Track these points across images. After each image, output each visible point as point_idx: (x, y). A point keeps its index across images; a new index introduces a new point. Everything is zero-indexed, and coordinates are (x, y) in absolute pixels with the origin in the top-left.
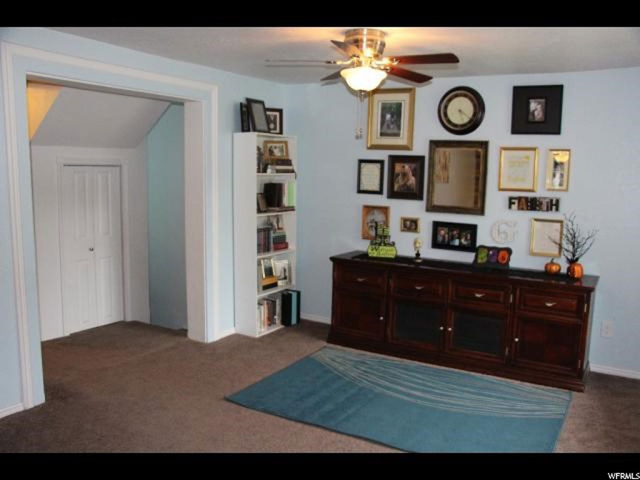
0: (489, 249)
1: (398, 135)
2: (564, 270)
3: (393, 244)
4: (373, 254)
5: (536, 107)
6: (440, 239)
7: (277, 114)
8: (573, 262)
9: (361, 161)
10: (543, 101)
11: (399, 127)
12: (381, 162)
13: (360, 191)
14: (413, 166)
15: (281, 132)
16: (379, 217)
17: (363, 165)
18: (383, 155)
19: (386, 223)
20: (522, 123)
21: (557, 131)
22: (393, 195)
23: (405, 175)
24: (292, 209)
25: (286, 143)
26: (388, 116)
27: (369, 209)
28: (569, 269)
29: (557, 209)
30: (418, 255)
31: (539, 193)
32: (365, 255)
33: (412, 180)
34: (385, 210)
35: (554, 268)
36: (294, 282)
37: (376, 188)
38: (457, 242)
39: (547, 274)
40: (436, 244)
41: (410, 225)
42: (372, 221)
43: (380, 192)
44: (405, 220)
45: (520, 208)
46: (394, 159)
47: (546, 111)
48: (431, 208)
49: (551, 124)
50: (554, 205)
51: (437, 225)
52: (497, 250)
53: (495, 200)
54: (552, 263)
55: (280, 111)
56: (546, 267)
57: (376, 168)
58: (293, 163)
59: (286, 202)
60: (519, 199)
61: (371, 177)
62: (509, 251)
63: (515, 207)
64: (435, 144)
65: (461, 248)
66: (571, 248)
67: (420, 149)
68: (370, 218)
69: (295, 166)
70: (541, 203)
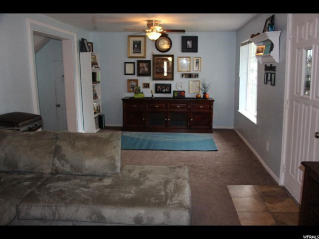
0: (178, 91)
1: (140, 53)
2: (202, 97)
3: (142, 93)
4: (136, 97)
5: (189, 43)
6: (158, 90)
7: (91, 44)
8: (205, 94)
9: (125, 63)
10: (191, 41)
11: (140, 50)
12: (134, 63)
13: (125, 74)
14: (147, 64)
15: (92, 51)
16: (134, 84)
17: (126, 64)
18: (135, 60)
19: (137, 85)
20: (185, 49)
21: (196, 51)
22: (139, 75)
23: (143, 67)
24: (99, 82)
25: (95, 57)
26: (136, 46)
27: (130, 81)
28: (204, 96)
29: (198, 77)
30: (152, 96)
31: (192, 72)
32: (133, 98)
33: (146, 69)
34: (136, 81)
35: (199, 96)
36: (101, 111)
37: (132, 72)
38: (164, 91)
39: (198, 98)
40: (157, 92)
41: (147, 86)
42: (131, 85)
43: (134, 74)
44: (144, 84)
45: (186, 77)
46: (139, 62)
47: (193, 44)
48: (154, 79)
49: (194, 49)
50: (197, 76)
51: (157, 85)
52: (181, 92)
53: (177, 75)
54: (198, 95)
55: (92, 43)
56: (197, 96)
57: (132, 65)
58: (98, 64)
59: (97, 80)
60: (185, 74)
61: (130, 69)
62: (184, 92)
63: (184, 77)
64: (154, 56)
65: (166, 92)
66: (204, 89)
67: (149, 57)
68: (130, 84)
69: (99, 65)
70: (192, 76)
